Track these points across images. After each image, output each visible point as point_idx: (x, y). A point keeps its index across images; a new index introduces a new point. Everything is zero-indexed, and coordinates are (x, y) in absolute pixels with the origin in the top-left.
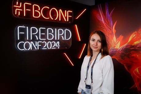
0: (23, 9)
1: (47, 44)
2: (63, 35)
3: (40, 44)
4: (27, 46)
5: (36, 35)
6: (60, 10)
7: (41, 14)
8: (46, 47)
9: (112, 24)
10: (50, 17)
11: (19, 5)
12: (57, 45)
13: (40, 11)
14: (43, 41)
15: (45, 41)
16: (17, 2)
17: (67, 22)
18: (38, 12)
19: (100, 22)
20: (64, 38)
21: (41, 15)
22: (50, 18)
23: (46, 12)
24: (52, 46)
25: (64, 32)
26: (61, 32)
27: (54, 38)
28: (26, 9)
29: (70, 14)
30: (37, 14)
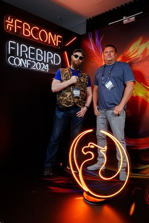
0: (14, 26)
1: (36, 64)
2: (53, 59)
3: (29, 62)
4: (17, 62)
5: (26, 52)
6: (50, 33)
7: (31, 33)
8: (35, 67)
9: (101, 51)
10: (39, 38)
11: (10, 21)
12: (46, 67)
13: (30, 30)
14: (32, 60)
15: (34, 60)
16: (9, 18)
17: (56, 46)
18: (28, 31)
19: (90, 50)
20: (53, 62)
21: (31, 35)
22: (39, 40)
23: (35, 33)
24: (41, 68)
25: (54, 56)
26: (50, 55)
27: (43, 60)
28: (17, 26)
29: (59, 39)
30: (27, 33)
